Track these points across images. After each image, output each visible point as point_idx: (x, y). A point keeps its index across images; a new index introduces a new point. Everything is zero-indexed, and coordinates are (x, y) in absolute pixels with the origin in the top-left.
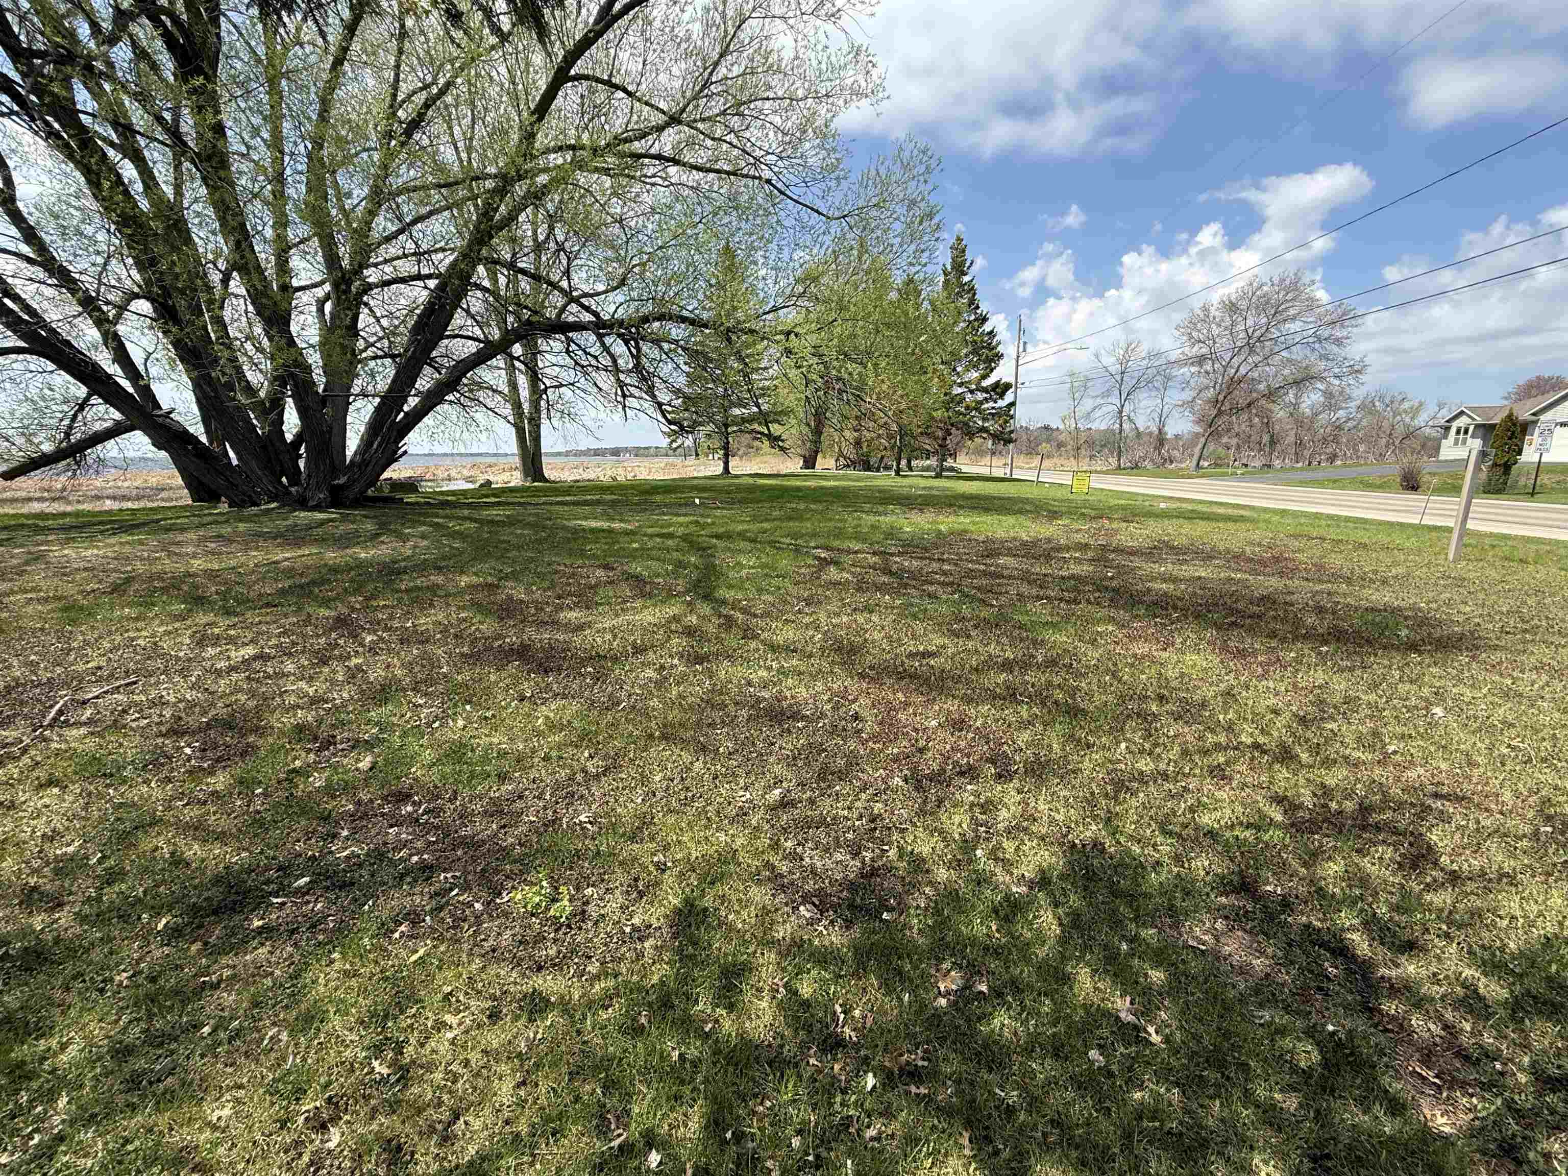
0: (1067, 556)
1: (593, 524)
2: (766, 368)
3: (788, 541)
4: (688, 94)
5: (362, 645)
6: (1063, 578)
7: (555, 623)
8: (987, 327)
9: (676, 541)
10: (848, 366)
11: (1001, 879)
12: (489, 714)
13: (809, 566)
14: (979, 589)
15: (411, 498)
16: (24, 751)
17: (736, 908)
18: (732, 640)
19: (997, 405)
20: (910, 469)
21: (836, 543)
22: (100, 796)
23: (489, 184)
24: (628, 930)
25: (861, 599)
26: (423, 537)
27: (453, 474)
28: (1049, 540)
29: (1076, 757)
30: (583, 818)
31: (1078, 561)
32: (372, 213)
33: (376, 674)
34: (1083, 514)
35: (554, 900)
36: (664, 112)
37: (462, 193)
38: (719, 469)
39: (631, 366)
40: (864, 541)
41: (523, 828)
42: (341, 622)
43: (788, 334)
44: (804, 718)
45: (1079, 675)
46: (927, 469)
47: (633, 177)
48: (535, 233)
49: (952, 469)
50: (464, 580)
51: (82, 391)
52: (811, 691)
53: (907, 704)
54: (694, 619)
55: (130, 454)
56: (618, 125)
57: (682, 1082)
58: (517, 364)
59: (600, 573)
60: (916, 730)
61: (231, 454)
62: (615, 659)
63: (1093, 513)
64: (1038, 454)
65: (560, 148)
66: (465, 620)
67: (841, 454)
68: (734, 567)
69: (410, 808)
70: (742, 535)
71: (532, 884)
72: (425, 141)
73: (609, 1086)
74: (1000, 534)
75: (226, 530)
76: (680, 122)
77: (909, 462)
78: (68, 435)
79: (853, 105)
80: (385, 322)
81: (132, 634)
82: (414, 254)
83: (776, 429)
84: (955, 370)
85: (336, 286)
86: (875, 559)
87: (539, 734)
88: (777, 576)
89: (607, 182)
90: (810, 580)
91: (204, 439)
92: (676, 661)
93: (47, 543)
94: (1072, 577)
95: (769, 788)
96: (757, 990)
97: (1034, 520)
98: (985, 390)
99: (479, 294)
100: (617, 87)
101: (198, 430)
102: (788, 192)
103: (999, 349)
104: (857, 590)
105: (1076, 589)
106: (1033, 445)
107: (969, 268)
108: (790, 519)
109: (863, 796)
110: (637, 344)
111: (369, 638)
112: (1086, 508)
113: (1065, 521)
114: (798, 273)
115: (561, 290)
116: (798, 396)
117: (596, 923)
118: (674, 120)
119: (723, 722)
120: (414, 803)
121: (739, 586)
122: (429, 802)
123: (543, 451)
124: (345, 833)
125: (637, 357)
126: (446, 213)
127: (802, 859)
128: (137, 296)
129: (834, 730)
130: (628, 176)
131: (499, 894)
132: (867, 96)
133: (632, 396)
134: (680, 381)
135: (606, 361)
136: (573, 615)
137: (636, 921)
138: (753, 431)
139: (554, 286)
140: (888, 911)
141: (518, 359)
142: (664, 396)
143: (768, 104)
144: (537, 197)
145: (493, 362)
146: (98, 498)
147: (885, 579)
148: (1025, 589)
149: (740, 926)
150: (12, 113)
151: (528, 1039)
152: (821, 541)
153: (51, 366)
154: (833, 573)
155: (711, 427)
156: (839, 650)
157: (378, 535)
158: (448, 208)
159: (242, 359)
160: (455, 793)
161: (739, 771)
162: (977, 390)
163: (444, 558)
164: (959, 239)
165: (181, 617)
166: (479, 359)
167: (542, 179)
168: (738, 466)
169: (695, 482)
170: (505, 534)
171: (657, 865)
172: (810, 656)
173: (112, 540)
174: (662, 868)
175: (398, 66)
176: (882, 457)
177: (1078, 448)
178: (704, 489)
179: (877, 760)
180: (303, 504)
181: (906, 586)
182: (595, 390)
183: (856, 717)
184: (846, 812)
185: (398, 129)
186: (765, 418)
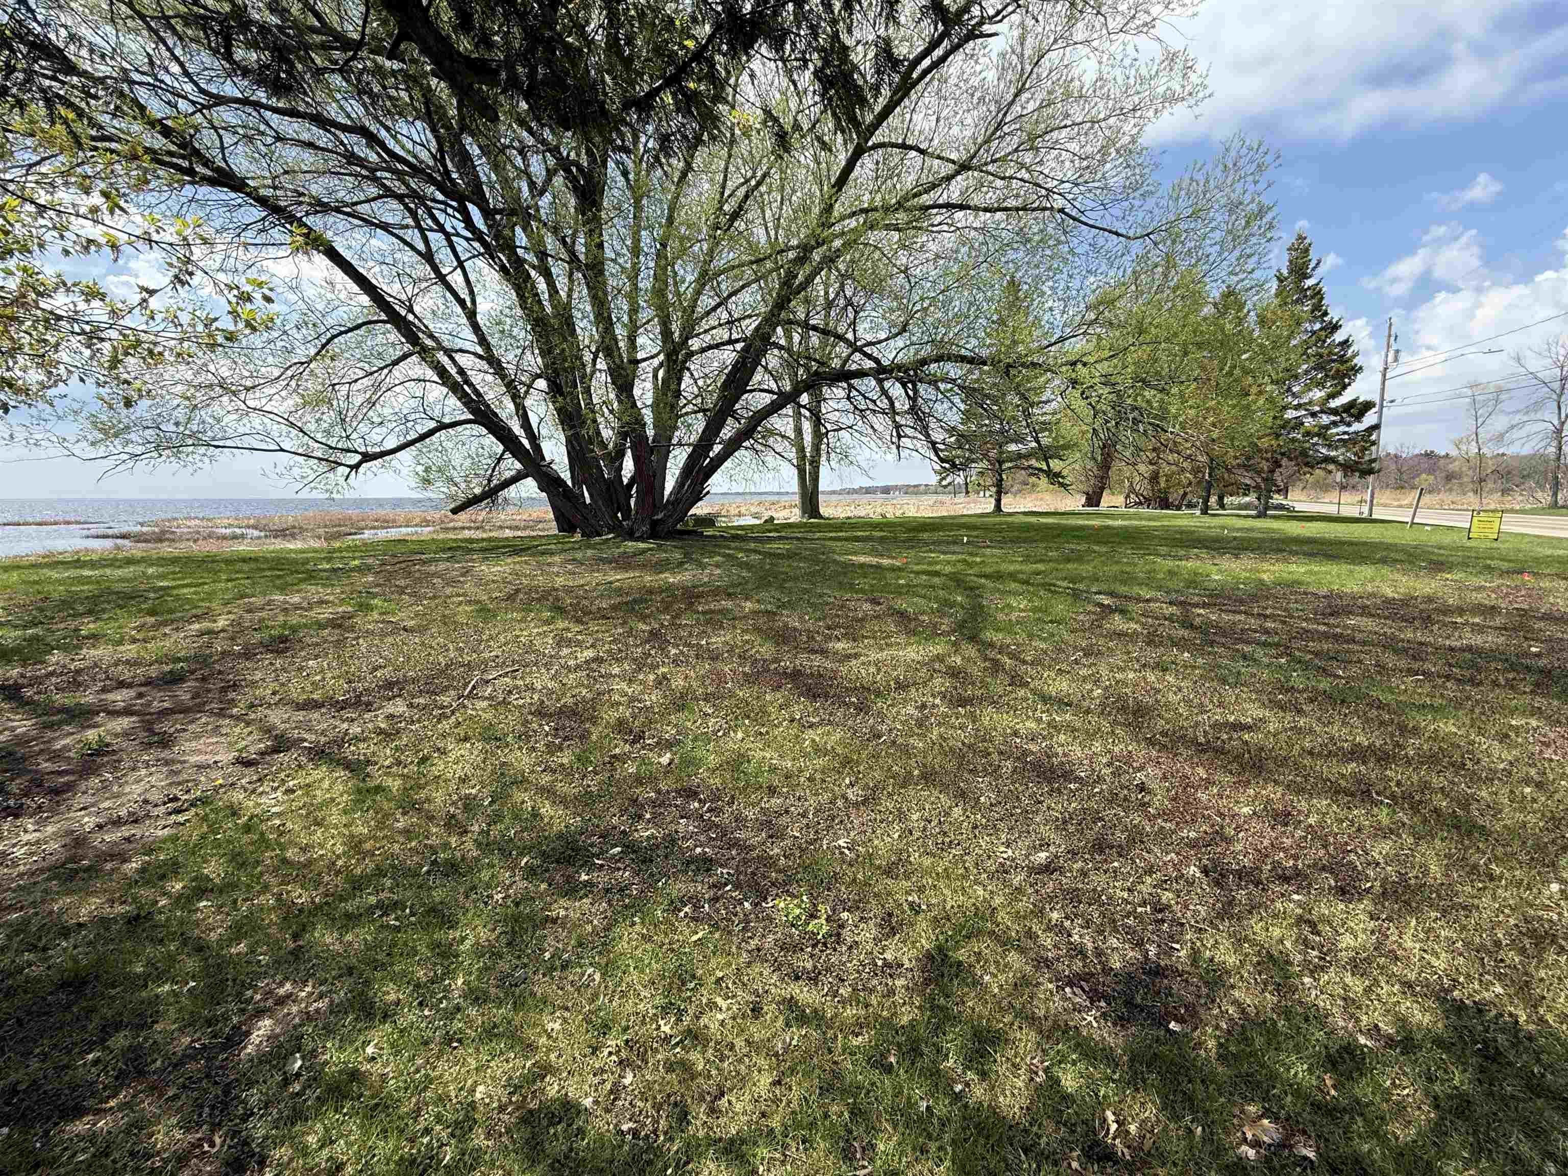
0: (1459, 620)
1: (862, 559)
2: (1046, 402)
3: (1065, 584)
4: (979, 141)
5: (667, 657)
6: (1452, 649)
7: (823, 652)
8: (1339, 337)
9: (943, 579)
10: (1146, 393)
11: (1341, 1023)
12: (763, 730)
13: (1089, 613)
14: (1316, 654)
15: (709, 532)
16: (453, 713)
17: (993, 969)
18: (998, 685)
19: (1351, 429)
20: (1222, 506)
21: (1122, 589)
22: (493, 754)
23: (791, 255)
24: (880, 963)
25: (1152, 654)
26: (717, 566)
27: (743, 510)
28: (1430, 599)
29: (1468, 889)
30: (841, 842)
31: (1479, 629)
32: (698, 293)
33: (678, 683)
34: (1488, 567)
35: (813, 916)
36: (953, 162)
37: (769, 265)
38: (990, 507)
39: (907, 407)
40: (1159, 588)
41: (788, 842)
42: (654, 635)
43: (1074, 364)
44: (1078, 779)
45: (1474, 778)
46: (1246, 507)
47: (920, 228)
48: (827, 293)
49: (1281, 507)
50: (748, 605)
51: (500, 448)
52: (1086, 751)
53: (1209, 782)
54: (959, 660)
55: (524, 495)
56: (909, 181)
57: (929, 1137)
58: (803, 411)
59: (867, 606)
60: (1221, 815)
61: (586, 494)
62: (878, 694)
63: (1505, 566)
64: (1413, 488)
65: (854, 214)
66: (747, 642)
67: (1132, 490)
68: (1002, 609)
69: (696, 805)
70: (1013, 576)
71: (793, 896)
72: (743, 226)
73: (856, 1112)
74: (1352, 587)
75: (579, 555)
76: (969, 169)
77: (1221, 498)
78: (489, 481)
79: (1166, 113)
80: (700, 383)
81: (518, 633)
82: (728, 322)
83: (1055, 465)
84: (1289, 389)
85: (668, 356)
86: (1173, 609)
87: (806, 755)
88: (1051, 622)
89: (895, 235)
90: (1090, 628)
91: (569, 483)
92: (938, 701)
93: (473, 560)
94: (1469, 649)
95: (1036, 849)
96: (1013, 1065)
97: (1405, 572)
98: (1334, 412)
99: (776, 352)
100: (911, 148)
101: (566, 476)
102: (1083, 219)
103: (1355, 361)
104: (1148, 644)
105: (1473, 665)
106: (1405, 477)
107: (1314, 269)
108: (1068, 560)
109: (1148, 880)
110: (914, 386)
111: (673, 651)
112: (1492, 559)
113: (1458, 575)
114: (1092, 299)
115: (847, 341)
116: (1085, 428)
117: (850, 948)
118: (964, 167)
119: (985, 770)
120: (700, 801)
121: (1008, 628)
122: (712, 801)
123: (821, 488)
124: (648, 816)
125: (913, 399)
126: (755, 286)
127: (1070, 935)
128: (539, 376)
129: (1112, 799)
130: (914, 228)
131: (765, 899)
132: (1183, 99)
133: (906, 436)
134: (954, 418)
135: (884, 404)
136: (840, 646)
137: (889, 956)
138: (1030, 467)
139: (841, 338)
140: (1177, 1021)
141: (804, 407)
142: (938, 436)
143: (1064, 132)
144: (830, 260)
145: (784, 411)
146: (501, 527)
147: (1185, 633)
148: (1390, 660)
149: (996, 990)
150: (480, 254)
151: (784, 1041)
152: (1104, 587)
153: (484, 431)
154: (1118, 622)
155: (984, 464)
156: (1124, 709)
157: (681, 564)
158: (757, 280)
159: (600, 419)
160: (733, 797)
161: (1000, 825)
162: (1322, 412)
163: (733, 585)
164: (1301, 238)
165: (547, 622)
166: (773, 408)
167: (837, 243)
168: (1010, 504)
169: (963, 520)
170: (784, 566)
171: (911, 905)
172: (1088, 711)
173: (509, 560)
174: (915, 909)
175: (726, 168)
176: (1185, 494)
177: (1481, 480)
178: (974, 527)
179: (1168, 841)
180: (631, 535)
181: (1212, 643)
182: (870, 431)
183: (1142, 788)
184: (1125, 895)
185: (723, 220)
186: (1045, 454)
